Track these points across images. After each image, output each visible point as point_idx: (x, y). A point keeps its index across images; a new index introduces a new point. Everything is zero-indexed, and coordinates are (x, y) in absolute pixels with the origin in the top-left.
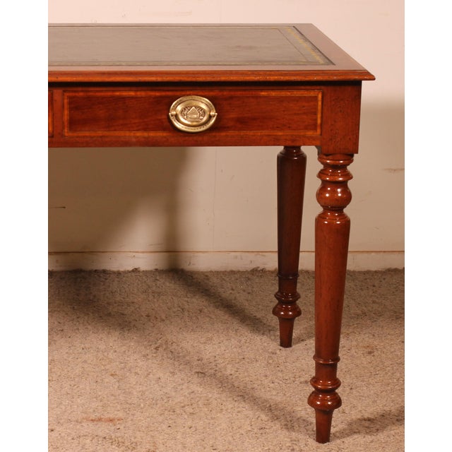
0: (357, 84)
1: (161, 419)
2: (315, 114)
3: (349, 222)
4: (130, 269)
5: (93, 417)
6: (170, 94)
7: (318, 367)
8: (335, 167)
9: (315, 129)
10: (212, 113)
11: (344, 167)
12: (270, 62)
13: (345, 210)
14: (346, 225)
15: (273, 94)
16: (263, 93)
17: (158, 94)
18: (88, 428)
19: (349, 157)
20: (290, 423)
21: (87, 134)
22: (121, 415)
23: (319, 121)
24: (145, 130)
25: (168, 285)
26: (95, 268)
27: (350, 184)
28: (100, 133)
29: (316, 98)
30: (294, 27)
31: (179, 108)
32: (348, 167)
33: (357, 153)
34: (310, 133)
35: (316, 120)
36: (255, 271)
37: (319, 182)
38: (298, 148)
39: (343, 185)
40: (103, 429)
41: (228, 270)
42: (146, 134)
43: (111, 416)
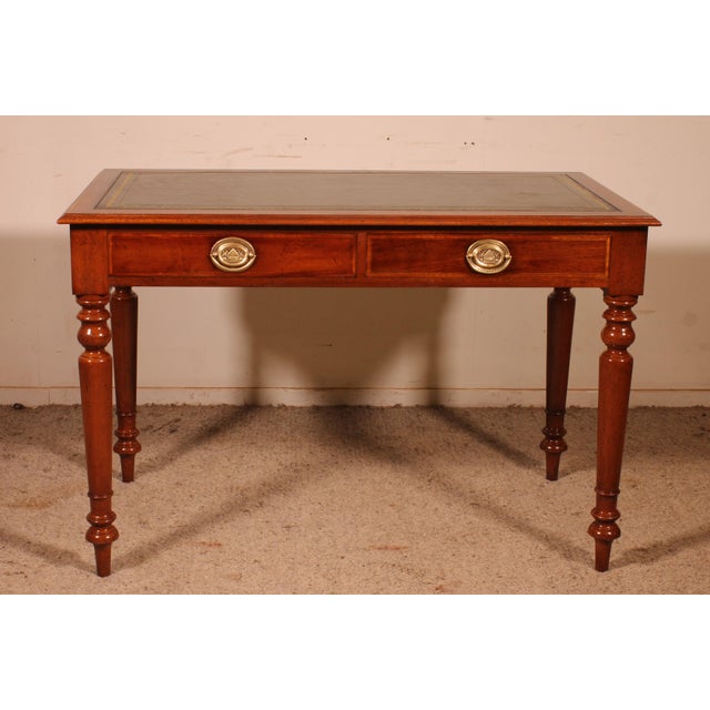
0: (644, 230)
1: (444, 548)
2: (604, 257)
3: (632, 359)
4: (393, 405)
5: (379, 545)
6: (468, 237)
7: (599, 498)
8: (620, 308)
9: (603, 272)
10: (507, 256)
11: (628, 308)
12: (560, 208)
13: (628, 349)
14: (630, 363)
15: (565, 238)
16: (555, 238)
17: (456, 237)
18: (377, 556)
19: (634, 299)
20: (569, 553)
21: (388, 274)
22: (405, 543)
23: (607, 265)
24: (443, 271)
25: (431, 421)
26: (358, 404)
27: (634, 324)
28: (401, 274)
29: (605, 242)
30: (567, 175)
31: (476, 251)
32: (632, 309)
33: (642, 294)
34: (598, 276)
35: (604, 263)
36: (511, 408)
37: (604, 321)
38: (568, 289)
39: (628, 325)
40: (391, 557)
41: (486, 406)
42: (444, 275)
43: (397, 545)
